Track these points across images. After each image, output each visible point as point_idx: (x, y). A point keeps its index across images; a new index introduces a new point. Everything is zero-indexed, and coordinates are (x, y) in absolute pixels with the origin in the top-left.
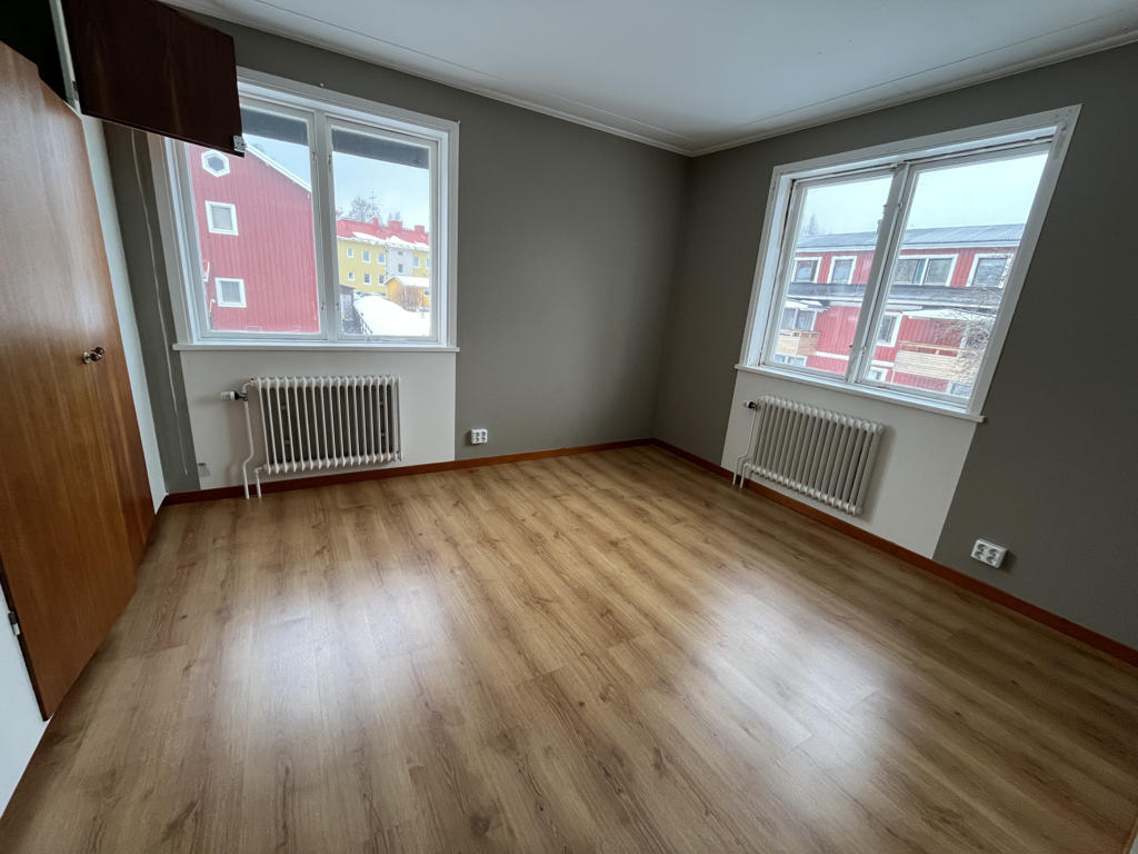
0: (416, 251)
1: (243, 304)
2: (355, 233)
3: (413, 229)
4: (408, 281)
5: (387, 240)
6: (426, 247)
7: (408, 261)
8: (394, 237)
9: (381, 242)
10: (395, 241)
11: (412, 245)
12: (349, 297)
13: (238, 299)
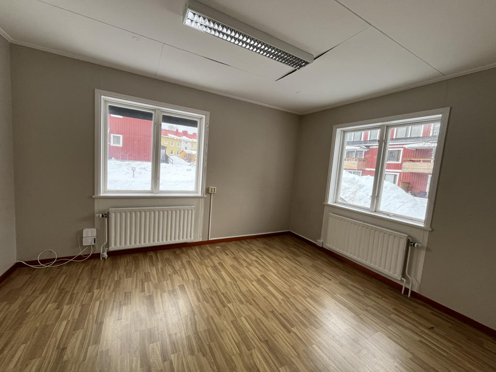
0: (193, 142)
1: (121, 145)
2: (169, 135)
3: (192, 134)
4: (187, 151)
5: (181, 138)
6: (196, 140)
7: (189, 145)
8: (184, 137)
9: (179, 138)
10: (184, 138)
11: (191, 140)
12: (164, 151)
13: (119, 144)
